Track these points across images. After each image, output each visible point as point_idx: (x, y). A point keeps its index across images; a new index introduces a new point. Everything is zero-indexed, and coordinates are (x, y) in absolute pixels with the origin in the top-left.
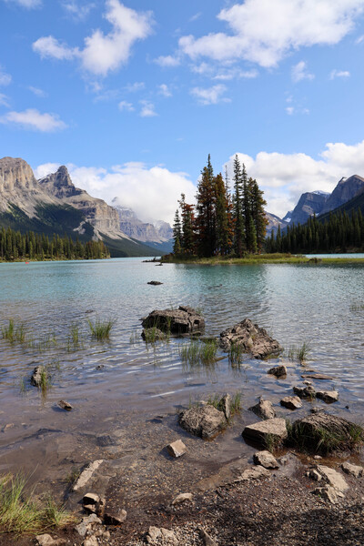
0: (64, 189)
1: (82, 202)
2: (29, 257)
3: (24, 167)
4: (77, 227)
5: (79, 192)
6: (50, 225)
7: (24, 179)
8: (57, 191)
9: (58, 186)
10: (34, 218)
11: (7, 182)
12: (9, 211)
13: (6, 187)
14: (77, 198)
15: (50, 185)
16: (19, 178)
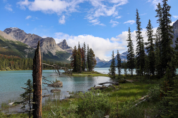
0: (65, 47)
1: (70, 51)
2: (47, 68)
3: (53, 40)
4: (68, 58)
5: (69, 47)
6: (60, 58)
7: (53, 44)
8: (63, 47)
9: (63, 46)
10: (55, 56)
11: (47, 45)
12: (48, 53)
13: (47, 46)
14: (68, 49)
15: (61, 45)
16: (51, 43)
